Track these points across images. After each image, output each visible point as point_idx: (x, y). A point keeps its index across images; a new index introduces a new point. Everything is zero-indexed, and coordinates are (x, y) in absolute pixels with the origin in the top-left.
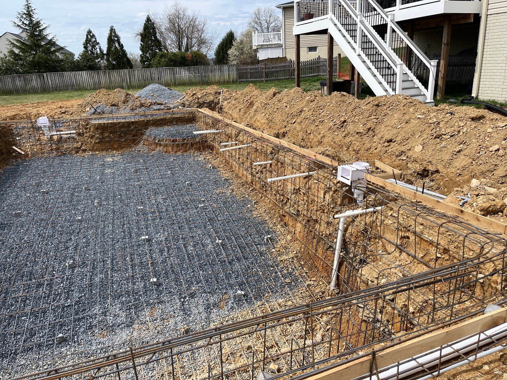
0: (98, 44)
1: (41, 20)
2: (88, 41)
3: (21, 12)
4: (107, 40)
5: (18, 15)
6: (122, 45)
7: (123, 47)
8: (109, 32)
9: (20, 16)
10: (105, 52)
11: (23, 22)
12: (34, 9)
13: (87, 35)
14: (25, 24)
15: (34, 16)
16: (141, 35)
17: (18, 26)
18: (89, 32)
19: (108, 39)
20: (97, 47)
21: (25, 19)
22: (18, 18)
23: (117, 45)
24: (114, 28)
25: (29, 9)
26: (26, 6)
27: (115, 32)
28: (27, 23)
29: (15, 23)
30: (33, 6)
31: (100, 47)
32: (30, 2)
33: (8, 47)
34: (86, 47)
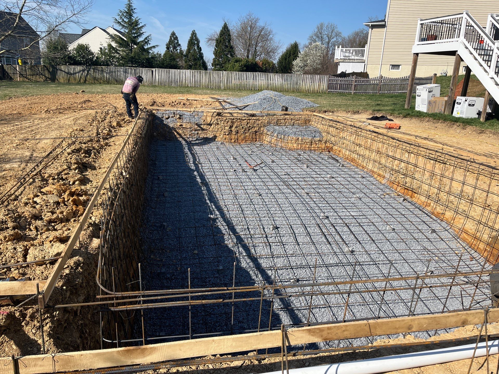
0: (179, 45)
1: (140, 19)
2: (171, 42)
3: (123, 11)
4: (187, 42)
5: (119, 13)
6: (200, 48)
7: (201, 50)
8: (190, 36)
9: (121, 14)
10: (185, 53)
11: (123, 20)
12: (134, 9)
13: (171, 37)
14: (125, 22)
15: (134, 15)
16: (217, 40)
17: (119, 22)
18: (173, 34)
19: (189, 42)
20: (178, 48)
21: (125, 17)
22: (119, 15)
23: (196, 48)
24: (196, 32)
25: (130, 8)
26: (127, 5)
27: (196, 36)
28: (127, 21)
29: (116, 20)
30: (134, 6)
31: (181, 48)
32: (132, 2)
33: (108, 40)
34: (168, 48)
